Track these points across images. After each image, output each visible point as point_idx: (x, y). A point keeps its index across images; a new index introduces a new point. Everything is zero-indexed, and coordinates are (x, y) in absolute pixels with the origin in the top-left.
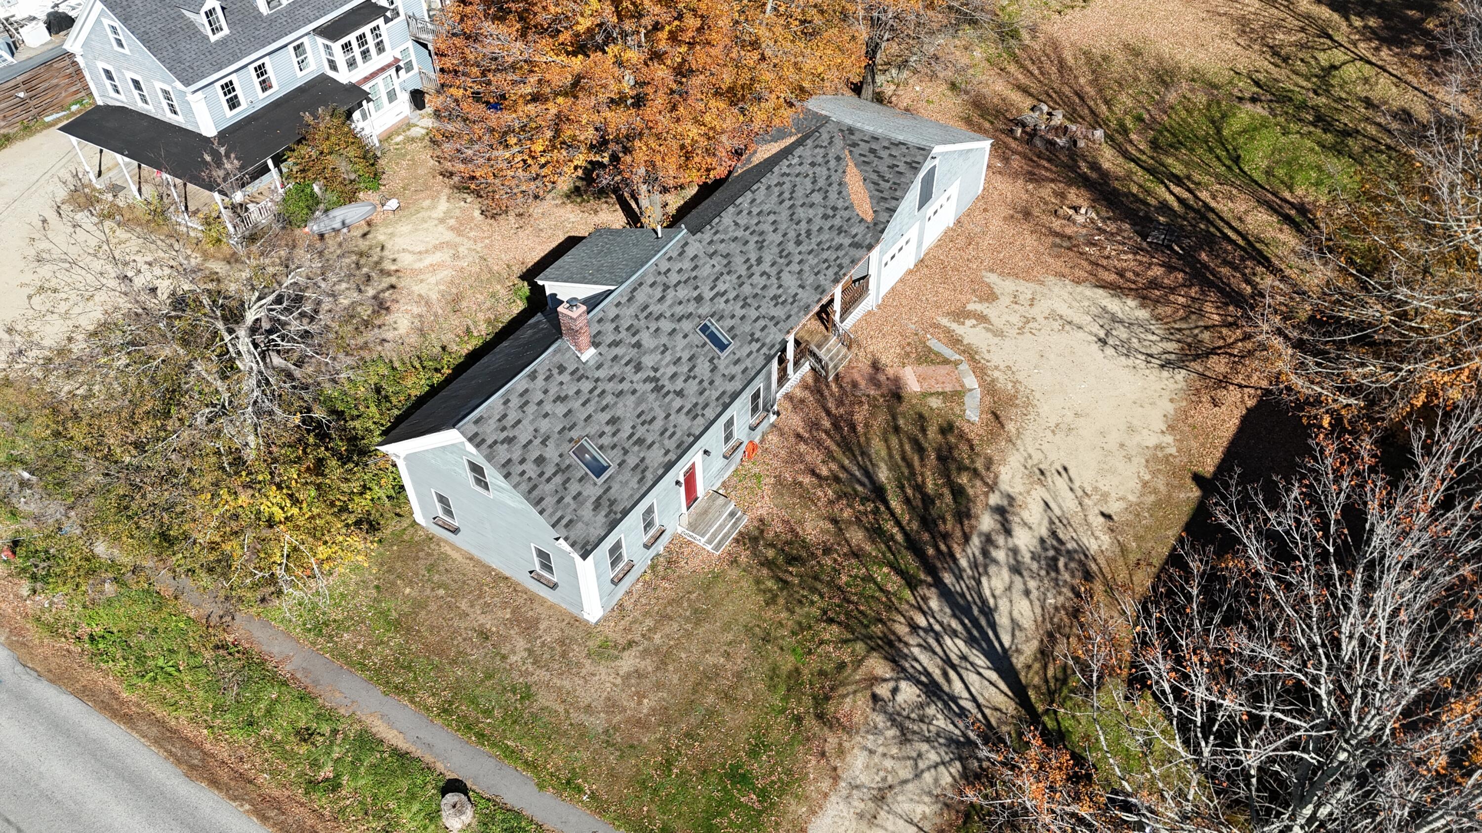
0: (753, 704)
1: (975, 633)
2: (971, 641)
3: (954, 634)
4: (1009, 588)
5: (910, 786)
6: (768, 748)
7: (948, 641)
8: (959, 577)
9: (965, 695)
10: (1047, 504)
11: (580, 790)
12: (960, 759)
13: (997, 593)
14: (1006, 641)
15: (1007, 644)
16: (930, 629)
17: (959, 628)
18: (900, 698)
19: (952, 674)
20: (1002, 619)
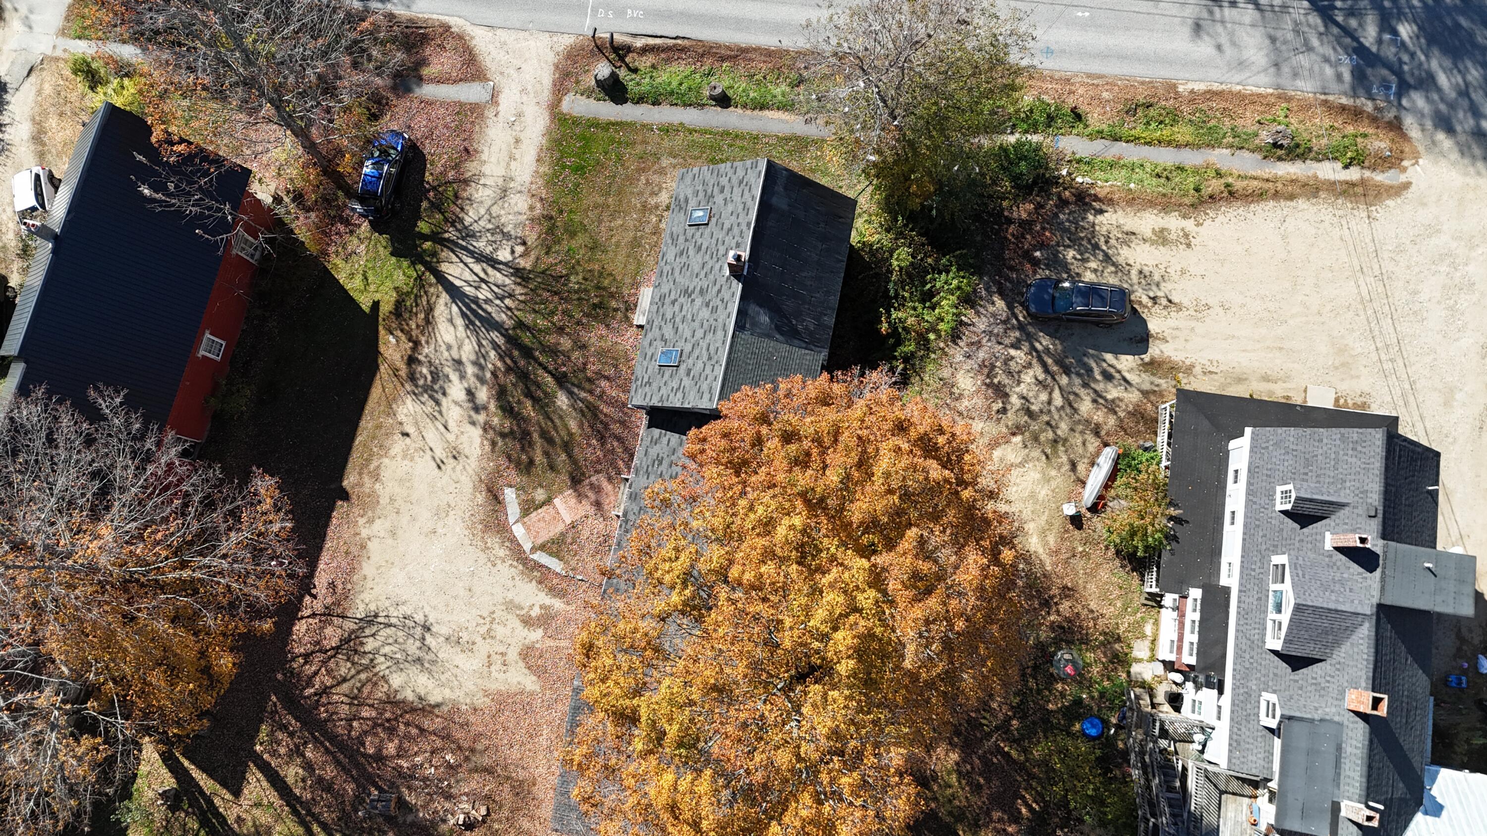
0: (586, 210)
1: (473, 306)
2: (476, 300)
3: (487, 301)
4: (460, 348)
5: (490, 203)
6: (570, 191)
7: (490, 296)
8: (493, 342)
9: (471, 266)
10: (446, 428)
11: (659, 129)
12: (466, 228)
13: (467, 341)
14: (455, 309)
15: (454, 306)
16: (502, 299)
17: (484, 306)
18: (509, 250)
19: (482, 275)
20: (459, 322)
